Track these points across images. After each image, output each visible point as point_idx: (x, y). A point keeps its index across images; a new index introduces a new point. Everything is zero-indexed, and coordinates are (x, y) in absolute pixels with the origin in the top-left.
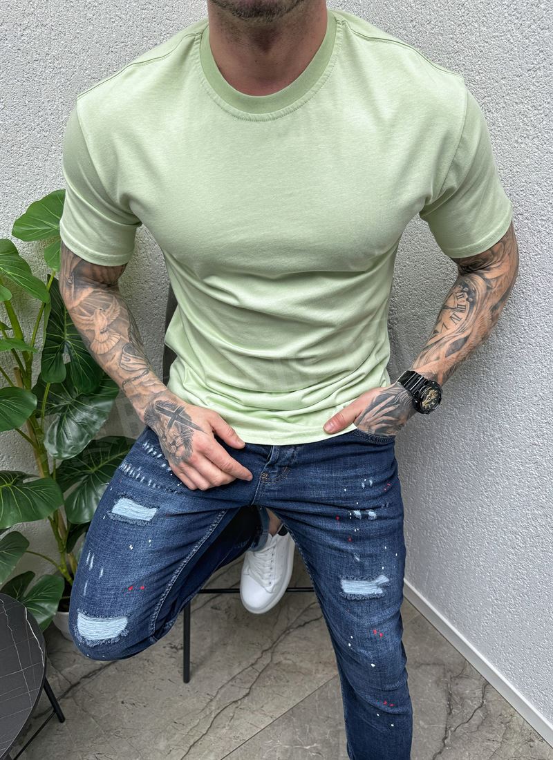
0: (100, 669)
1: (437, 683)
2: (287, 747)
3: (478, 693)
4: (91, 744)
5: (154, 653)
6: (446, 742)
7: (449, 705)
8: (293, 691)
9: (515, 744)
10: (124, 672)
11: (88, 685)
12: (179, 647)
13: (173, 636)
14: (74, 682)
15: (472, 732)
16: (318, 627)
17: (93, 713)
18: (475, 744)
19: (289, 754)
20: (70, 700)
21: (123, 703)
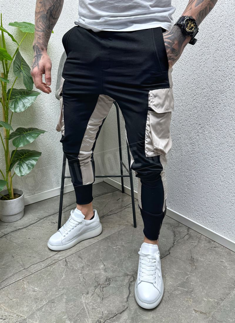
0: (18, 230)
1: (168, 229)
2: (105, 248)
3: (186, 231)
4: (14, 251)
5: (44, 225)
6: (174, 244)
7: (174, 234)
8: (107, 232)
9: (204, 243)
10: (30, 230)
11: (13, 234)
12: (56, 222)
13: (53, 220)
14: (7, 233)
15: (185, 241)
16: (116, 215)
17: (15, 242)
18: (187, 244)
19: (106, 250)
20: (4, 238)
21: (29, 238)
